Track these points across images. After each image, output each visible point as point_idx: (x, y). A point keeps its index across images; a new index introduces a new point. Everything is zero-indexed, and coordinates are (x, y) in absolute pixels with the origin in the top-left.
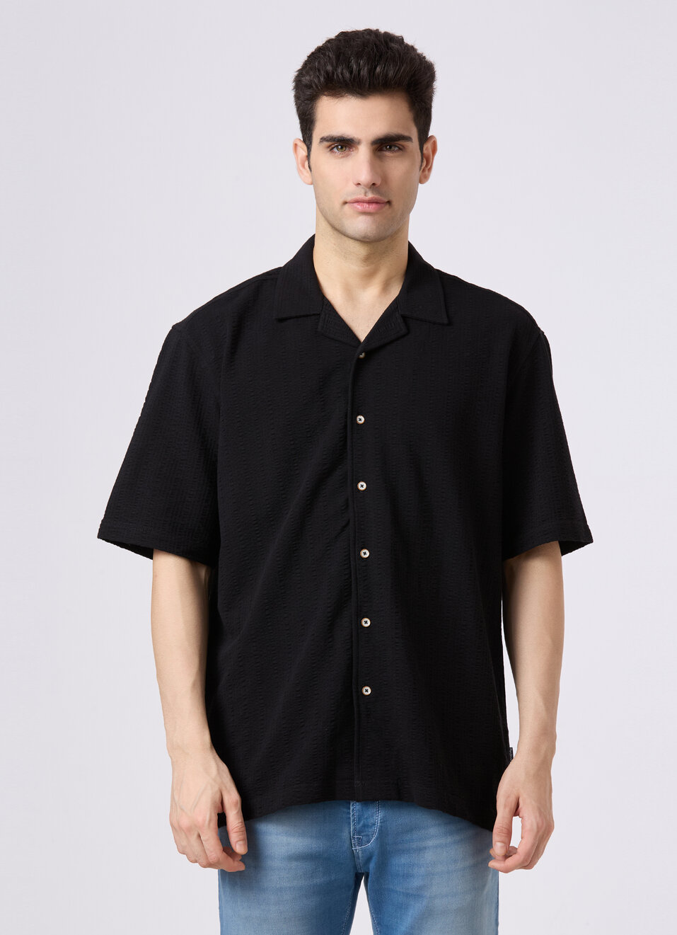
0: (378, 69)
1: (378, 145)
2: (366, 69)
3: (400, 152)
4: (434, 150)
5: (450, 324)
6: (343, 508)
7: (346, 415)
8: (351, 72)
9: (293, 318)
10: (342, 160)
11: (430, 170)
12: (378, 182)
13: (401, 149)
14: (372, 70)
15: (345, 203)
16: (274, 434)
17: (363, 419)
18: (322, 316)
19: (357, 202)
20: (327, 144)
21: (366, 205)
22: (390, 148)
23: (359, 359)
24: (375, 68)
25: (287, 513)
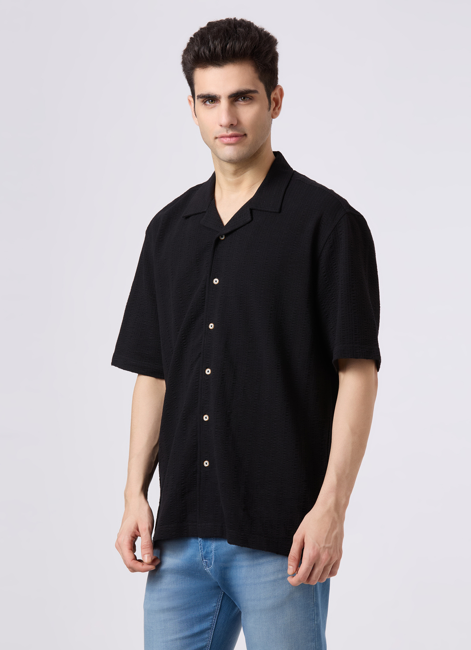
0: (228, 47)
1: (235, 98)
2: (219, 47)
3: (250, 101)
4: (282, 94)
5: (281, 212)
8: (210, 51)
10: (211, 110)
11: (280, 108)
12: (235, 123)
13: (251, 99)
14: (224, 48)
15: (216, 138)
17: (218, 281)
19: (223, 137)
21: (228, 139)
22: (244, 98)
23: (219, 240)
24: (226, 46)
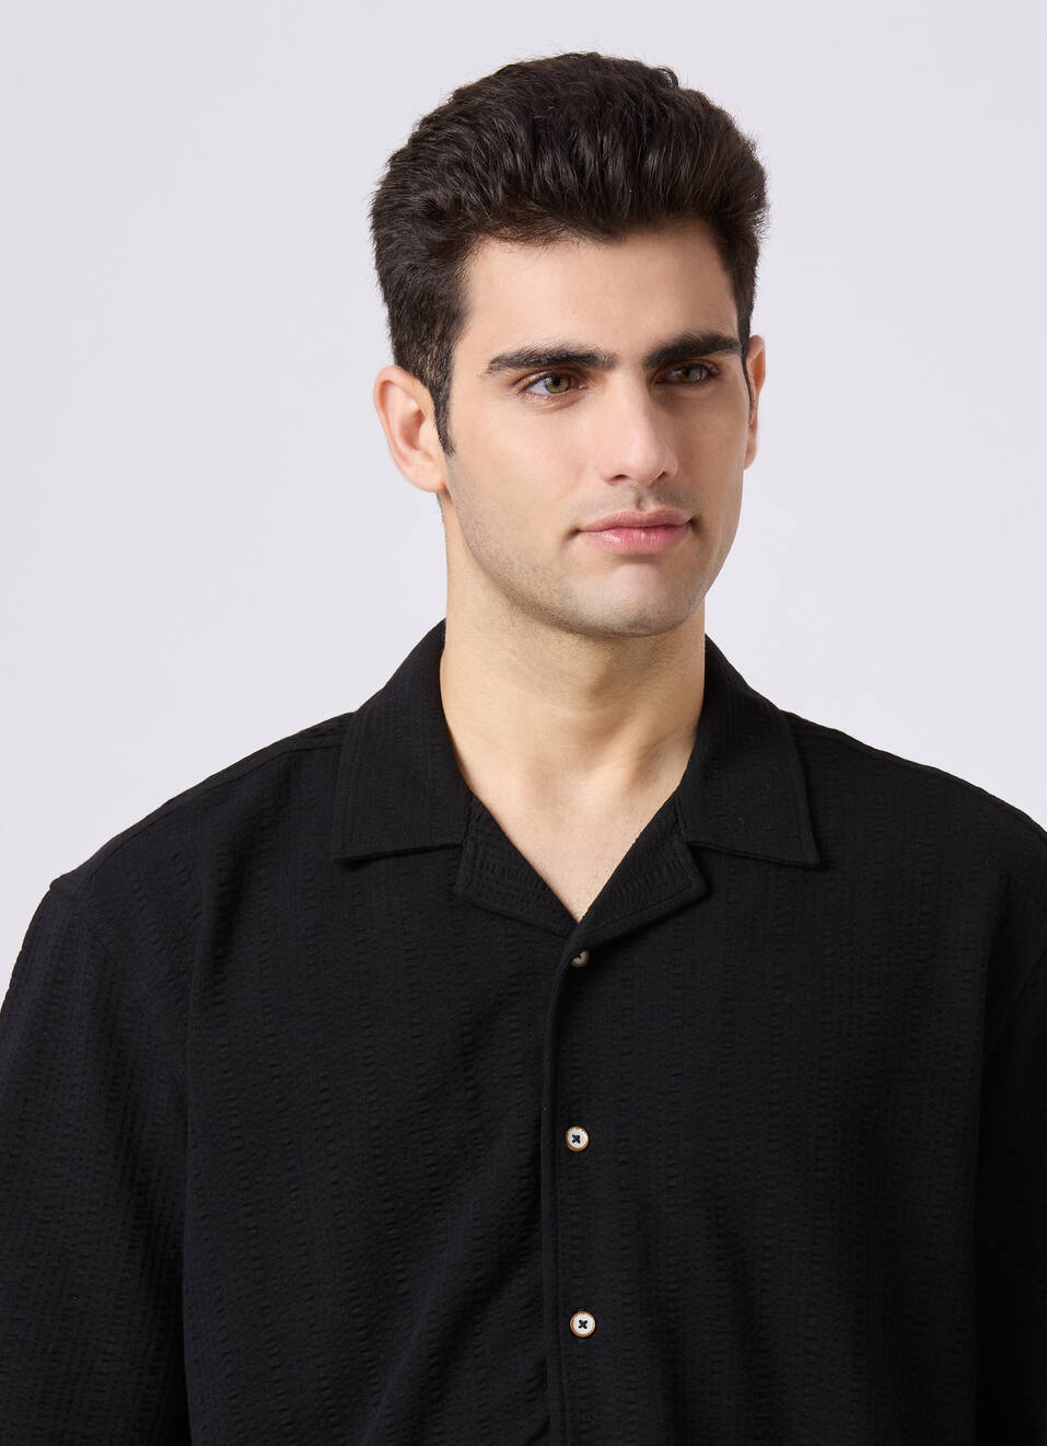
0: (652, 161)
2: (620, 160)
3: (713, 386)
4: (760, 373)
5: (824, 864)
6: (532, 1385)
7: (538, 1127)
9: (388, 856)
10: (556, 414)
12: (675, 473)
13: (717, 377)
14: (635, 165)
15: (575, 532)
16: (336, 1182)
17: (584, 1138)
18: (468, 849)
19: (614, 526)
20: (512, 373)
23: (572, 971)
24: (644, 157)
25: (378, 1403)
